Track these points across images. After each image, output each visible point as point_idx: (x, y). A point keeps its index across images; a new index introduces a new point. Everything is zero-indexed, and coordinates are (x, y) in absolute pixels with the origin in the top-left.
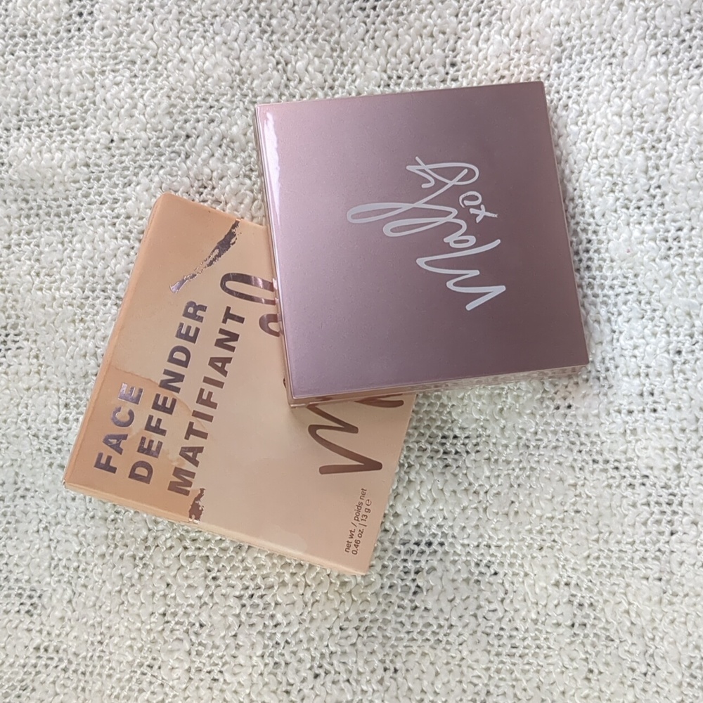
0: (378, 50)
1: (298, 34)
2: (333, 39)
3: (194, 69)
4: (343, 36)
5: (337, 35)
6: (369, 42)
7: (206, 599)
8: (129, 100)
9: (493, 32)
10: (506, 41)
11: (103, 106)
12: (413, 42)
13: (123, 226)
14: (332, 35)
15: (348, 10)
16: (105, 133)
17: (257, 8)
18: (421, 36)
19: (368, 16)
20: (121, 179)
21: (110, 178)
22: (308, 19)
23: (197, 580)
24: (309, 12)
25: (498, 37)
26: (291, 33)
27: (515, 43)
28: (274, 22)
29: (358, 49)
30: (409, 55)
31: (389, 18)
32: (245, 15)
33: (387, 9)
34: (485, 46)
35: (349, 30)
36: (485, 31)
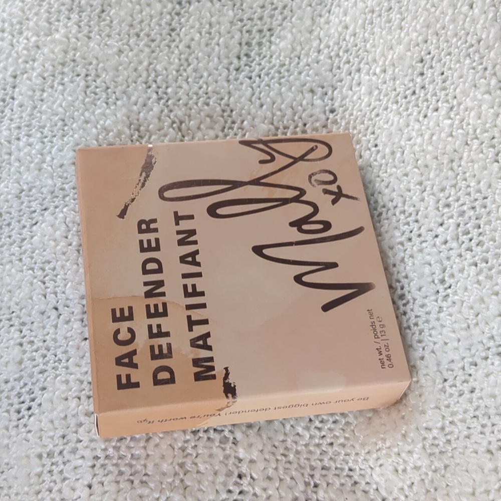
0: (264, 107)
1: (191, 99)
2: (223, 102)
3: (96, 128)
4: (232, 99)
5: (226, 98)
6: (255, 101)
8: (39, 156)
9: (362, 75)
10: (374, 78)
12: (295, 97)
14: (222, 99)
15: (236, 79)
16: (16, 185)
17: (155, 81)
18: (302, 92)
19: (254, 82)
20: (29, 220)
21: (19, 221)
22: (200, 88)
24: (201, 83)
25: (367, 77)
26: (185, 98)
27: (382, 76)
28: (169, 90)
29: (246, 108)
30: (292, 108)
31: (272, 81)
32: (144, 86)
33: (270, 76)
34: (358, 89)
35: (237, 94)
36: (356, 77)
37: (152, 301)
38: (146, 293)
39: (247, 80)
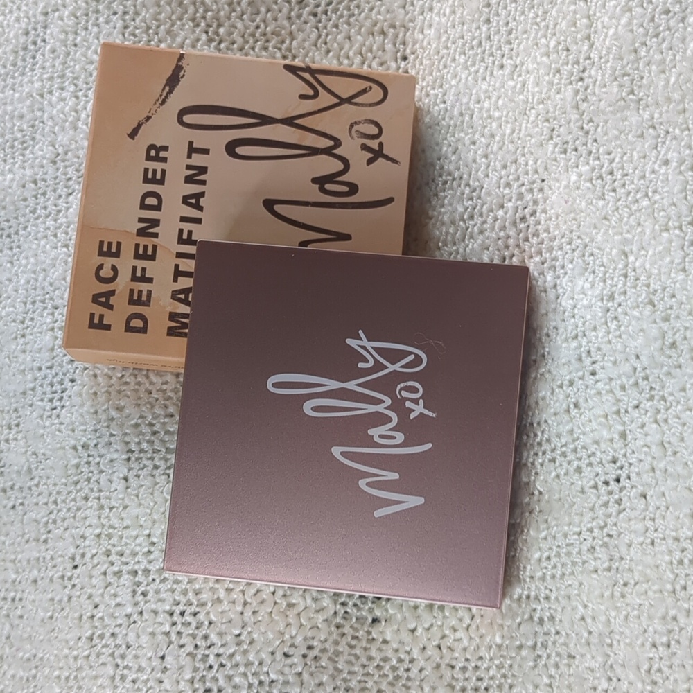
0: (331, 54)
1: (247, 42)
2: (284, 46)
4: (294, 43)
5: (287, 42)
6: (321, 47)
7: (135, 617)
8: (73, 113)
11: (50, 123)
12: (365, 41)
13: (63, 235)
14: (283, 42)
15: (299, 16)
16: (51, 148)
17: (204, 18)
18: (373, 34)
19: (320, 21)
20: (65, 190)
21: (55, 191)
22: (258, 27)
23: (125, 596)
24: (258, 20)
26: (240, 40)
28: (222, 30)
29: (311, 54)
30: (361, 54)
31: (341, 21)
32: (191, 24)
33: (339, 13)
35: (300, 36)
37: (143, 241)
38: (138, 230)
39: (311, 17)
